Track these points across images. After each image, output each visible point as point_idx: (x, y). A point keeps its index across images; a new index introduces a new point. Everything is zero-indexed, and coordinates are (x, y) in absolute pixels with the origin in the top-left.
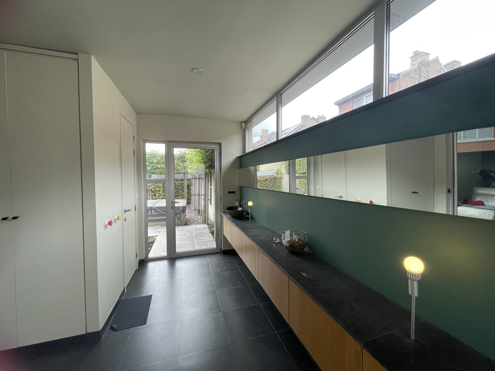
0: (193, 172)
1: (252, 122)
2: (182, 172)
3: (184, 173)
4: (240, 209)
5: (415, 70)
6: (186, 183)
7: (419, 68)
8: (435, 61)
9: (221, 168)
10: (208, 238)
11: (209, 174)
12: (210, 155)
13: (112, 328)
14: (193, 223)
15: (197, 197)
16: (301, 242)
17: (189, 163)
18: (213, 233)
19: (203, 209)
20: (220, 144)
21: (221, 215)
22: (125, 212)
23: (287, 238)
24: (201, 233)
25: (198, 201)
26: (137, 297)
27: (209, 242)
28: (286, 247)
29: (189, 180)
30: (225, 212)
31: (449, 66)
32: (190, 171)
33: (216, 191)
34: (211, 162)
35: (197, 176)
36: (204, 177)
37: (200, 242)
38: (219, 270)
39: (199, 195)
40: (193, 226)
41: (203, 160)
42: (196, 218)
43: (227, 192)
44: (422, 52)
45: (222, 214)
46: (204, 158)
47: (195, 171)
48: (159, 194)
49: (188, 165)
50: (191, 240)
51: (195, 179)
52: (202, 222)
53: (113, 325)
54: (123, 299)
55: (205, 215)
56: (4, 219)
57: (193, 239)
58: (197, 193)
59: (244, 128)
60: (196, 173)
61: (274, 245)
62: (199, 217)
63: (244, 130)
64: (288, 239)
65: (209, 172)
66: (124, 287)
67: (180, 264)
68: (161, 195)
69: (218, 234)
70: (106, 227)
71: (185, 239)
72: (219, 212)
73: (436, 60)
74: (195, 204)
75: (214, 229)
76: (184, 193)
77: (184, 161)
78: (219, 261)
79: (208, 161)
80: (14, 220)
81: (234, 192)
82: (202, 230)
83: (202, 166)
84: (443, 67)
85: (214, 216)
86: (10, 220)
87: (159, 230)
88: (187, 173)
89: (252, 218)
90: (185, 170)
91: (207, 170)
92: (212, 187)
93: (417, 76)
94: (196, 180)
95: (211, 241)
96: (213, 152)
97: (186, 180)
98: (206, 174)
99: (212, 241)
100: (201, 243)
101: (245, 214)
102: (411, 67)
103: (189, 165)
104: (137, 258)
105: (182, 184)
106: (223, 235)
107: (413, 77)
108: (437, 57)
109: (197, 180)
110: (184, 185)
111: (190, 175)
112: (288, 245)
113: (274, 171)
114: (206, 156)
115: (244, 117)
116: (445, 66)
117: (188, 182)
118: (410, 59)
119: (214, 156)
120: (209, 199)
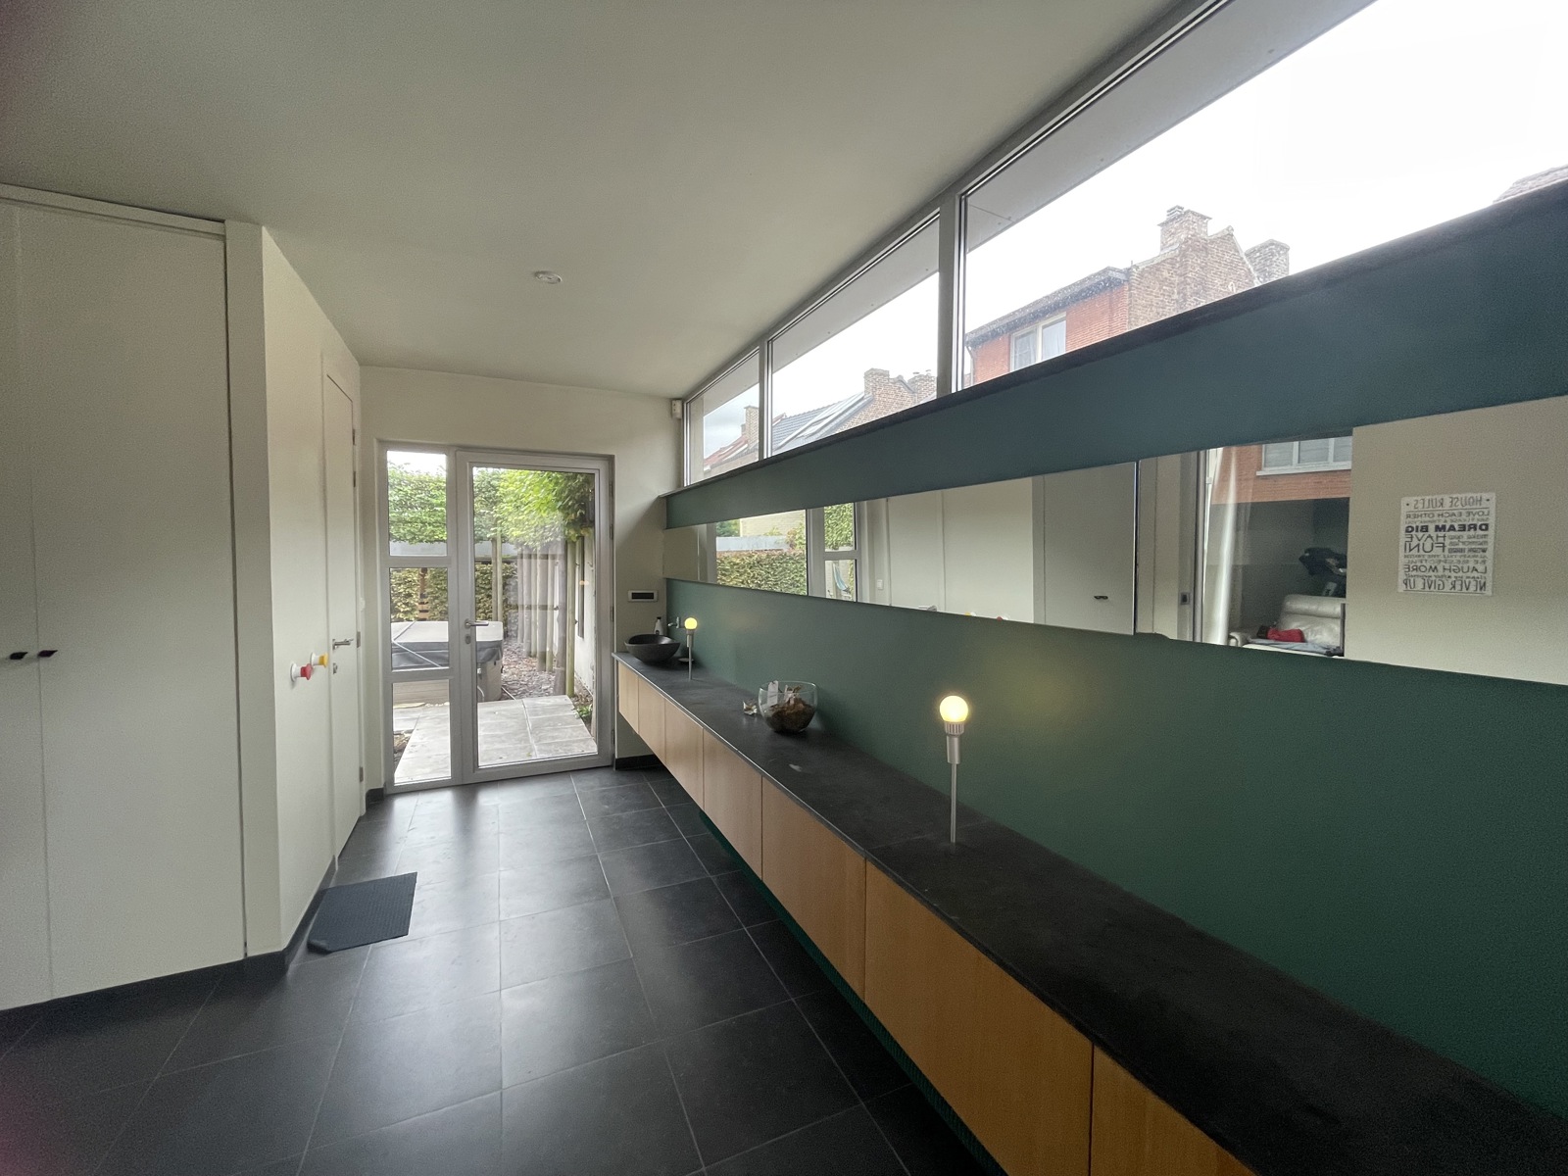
0: (523, 535)
1: (702, 399)
2: (488, 536)
3: (494, 540)
4: (666, 641)
5: (1172, 261)
6: (499, 570)
7: (1183, 254)
8: (1222, 238)
9: (612, 528)
10: (574, 734)
11: (577, 543)
12: (579, 489)
13: (313, 949)
14: (524, 692)
15: (537, 614)
16: (801, 705)
17: (511, 509)
18: (587, 720)
19: (555, 652)
20: (610, 460)
21: (613, 658)
22: (334, 648)
23: (770, 697)
24: (549, 719)
25: (540, 628)
26: (372, 879)
27: (576, 744)
28: (768, 719)
29: (508, 563)
30: (622, 651)
31: (1258, 254)
32: (514, 534)
33: (597, 594)
34: (583, 507)
35: (539, 548)
36: (560, 551)
37: (550, 744)
38: (607, 807)
39: (544, 607)
40: (526, 701)
41: (560, 503)
42: (535, 679)
43: (630, 595)
44: (1188, 211)
45: (616, 657)
46: (564, 495)
47: (532, 534)
48: (407, 604)
49: (506, 514)
50: (520, 741)
51: (530, 556)
52: (554, 690)
53: (315, 941)
54: (332, 885)
55: (563, 669)
56: (18, 656)
57: (527, 736)
58: (537, 600)
59: (679, 416)
60: (534, 541)
61: (745, 721)
62: (545, 675)
63: (681, 421)
64: (775, 701)
65: (578, 538)
66: (334, 858)
67: (490, 801)
68: (413, 610)
69: (604, 715)
70: (293, 681)
71: (503, 738)
72: (606, 651)
73: (1227, 237)
74: (529, 638)
75: (593, 708)
76: (493, 604)
77: (493, 502)
78: (606, 786)
79: (573, 505)
80: (44, 661)
81: (650, 596)
82: (553, 713)
83: (557, 517)
84: (1245, 259)
85: (590, 670)
86: (31, 660)
87: (415, 715)
88: (504, 539)
89: (697, 664)
90: (496, 531)
91: (572, 532)
92: (586, 583)
93: (1176, 279)
94: (533, 560)
95: (581, 740)
96: (589, 479)
97: (499, 561)
98: (567, 543)
99: (584, 741)
100: (553, 747)
101: (678, 654)
102: (1162, 249)
103: (510, 513)
104: (364, 782)
105: (485, 573)
106: (619, 714)
107: (1166, 279)
108: (1230, 229)
109: (539, 561)
110: (494, 576)
111: (513, 546)
112: (770, 714)
113: (781, 537)
114: (570, 491)
115: (681, 385)
116: (1247, 255)
117: (506, 568)
118: (1160, 228)
119: (594, 490)
120: (577, 618)
